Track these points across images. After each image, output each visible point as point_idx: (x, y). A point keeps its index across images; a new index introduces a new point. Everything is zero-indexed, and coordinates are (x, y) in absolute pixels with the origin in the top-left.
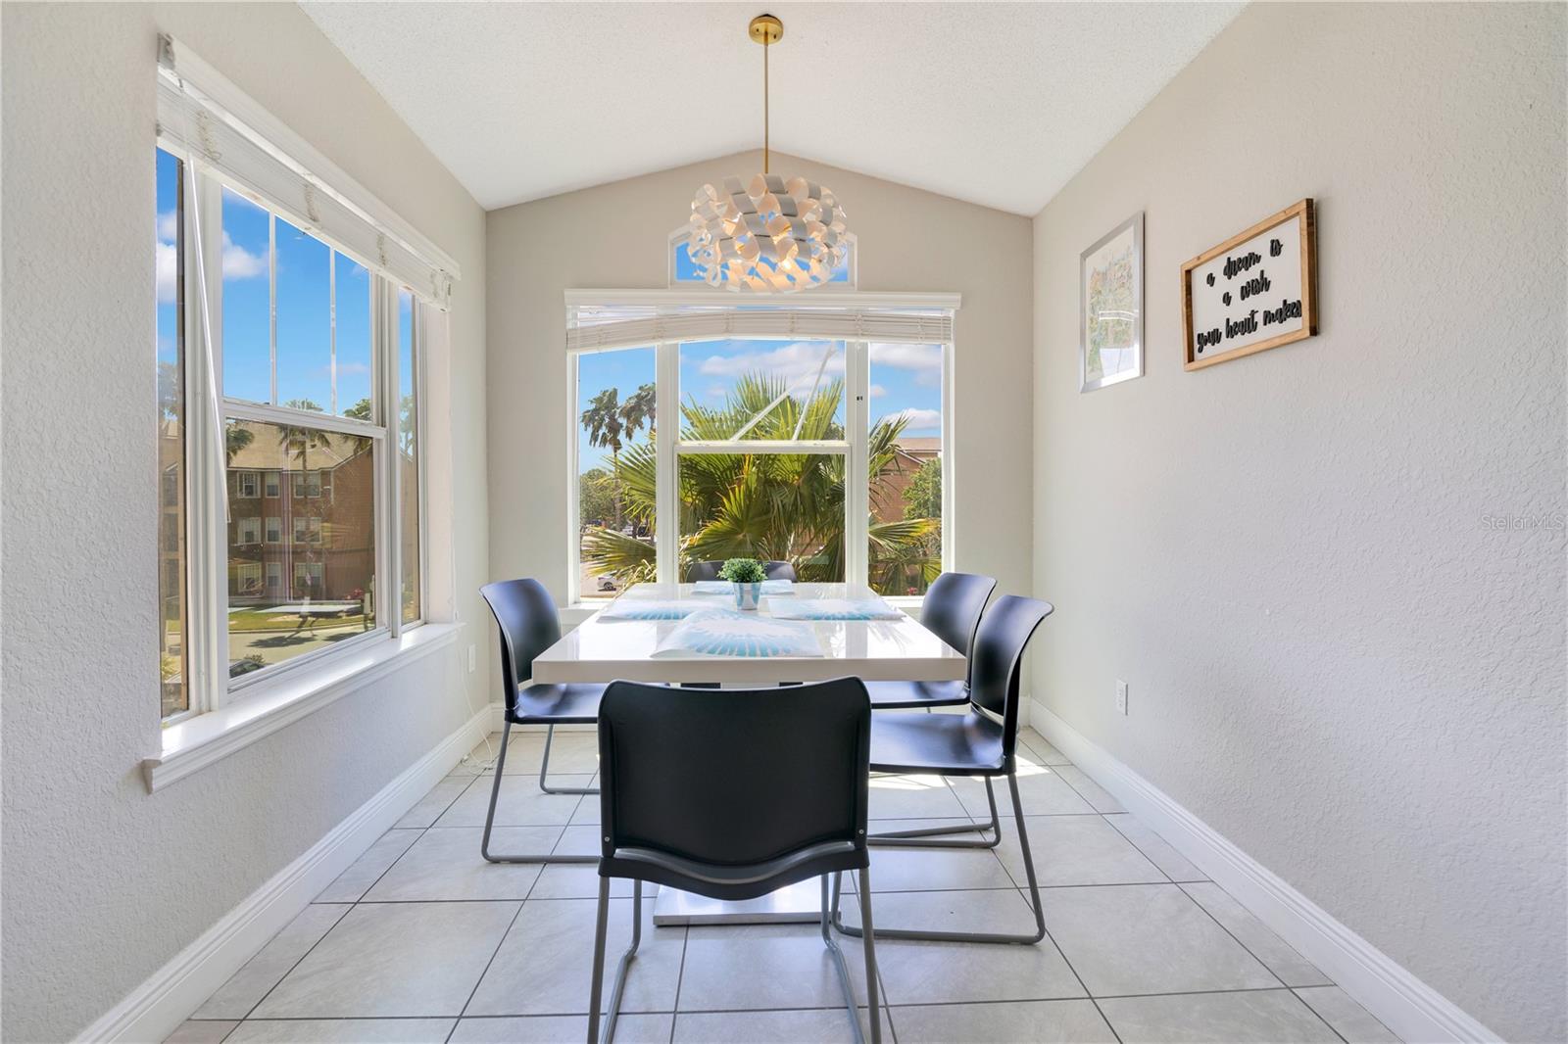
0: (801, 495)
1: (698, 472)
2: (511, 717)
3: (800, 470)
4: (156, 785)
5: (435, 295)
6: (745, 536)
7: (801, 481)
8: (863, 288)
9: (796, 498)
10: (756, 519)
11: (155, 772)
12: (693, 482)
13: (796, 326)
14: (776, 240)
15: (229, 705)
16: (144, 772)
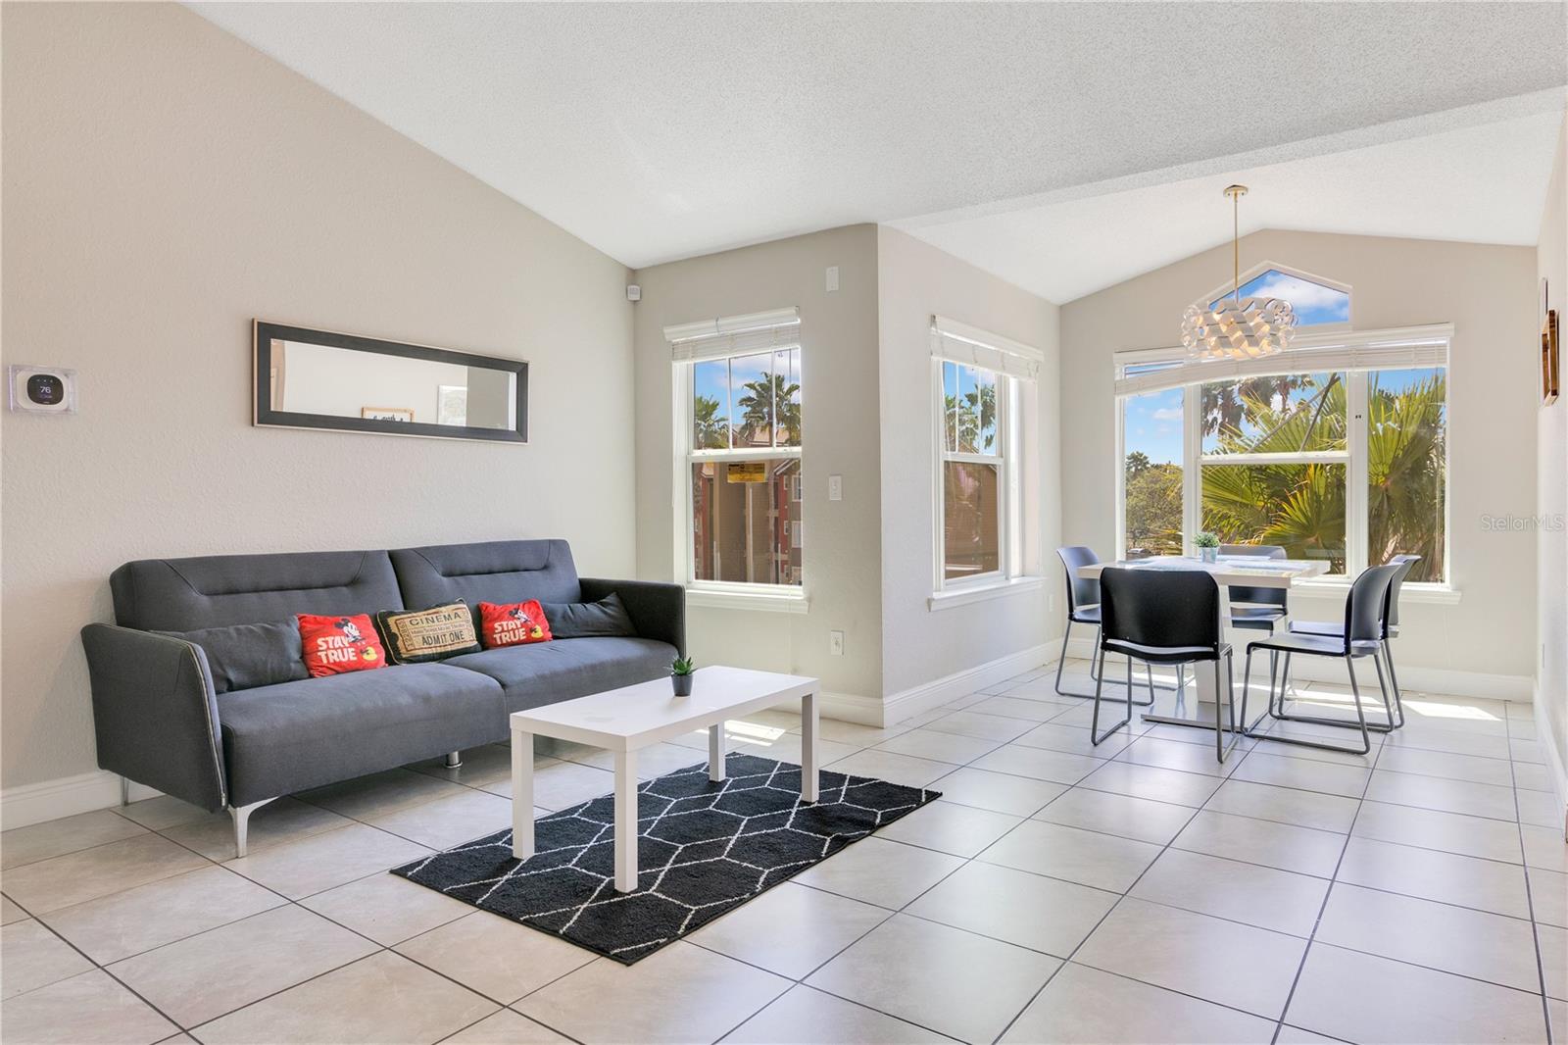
0: (1388, 498)
1: (1269, 477)
2: (1071, 618)
3: (1386, 471)
4: (932, 609)
5: (1030, 376)
6: (1317, 540)
7: (1389, 483)
8: (1357, 329)
9: (1382, 502)
10: (1331, 523)
11: (933, 604)
12: (1264, 486)
13: (1296, 363)
14: (1232, 339)
15: (946, 590)
16: (929, 602)
